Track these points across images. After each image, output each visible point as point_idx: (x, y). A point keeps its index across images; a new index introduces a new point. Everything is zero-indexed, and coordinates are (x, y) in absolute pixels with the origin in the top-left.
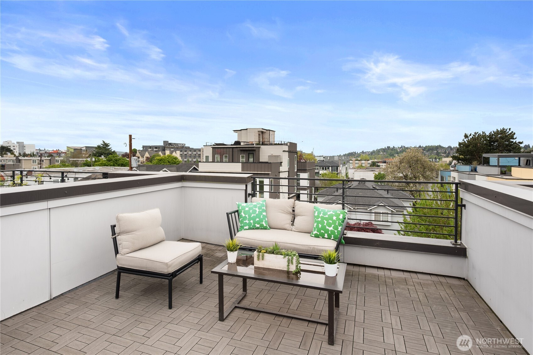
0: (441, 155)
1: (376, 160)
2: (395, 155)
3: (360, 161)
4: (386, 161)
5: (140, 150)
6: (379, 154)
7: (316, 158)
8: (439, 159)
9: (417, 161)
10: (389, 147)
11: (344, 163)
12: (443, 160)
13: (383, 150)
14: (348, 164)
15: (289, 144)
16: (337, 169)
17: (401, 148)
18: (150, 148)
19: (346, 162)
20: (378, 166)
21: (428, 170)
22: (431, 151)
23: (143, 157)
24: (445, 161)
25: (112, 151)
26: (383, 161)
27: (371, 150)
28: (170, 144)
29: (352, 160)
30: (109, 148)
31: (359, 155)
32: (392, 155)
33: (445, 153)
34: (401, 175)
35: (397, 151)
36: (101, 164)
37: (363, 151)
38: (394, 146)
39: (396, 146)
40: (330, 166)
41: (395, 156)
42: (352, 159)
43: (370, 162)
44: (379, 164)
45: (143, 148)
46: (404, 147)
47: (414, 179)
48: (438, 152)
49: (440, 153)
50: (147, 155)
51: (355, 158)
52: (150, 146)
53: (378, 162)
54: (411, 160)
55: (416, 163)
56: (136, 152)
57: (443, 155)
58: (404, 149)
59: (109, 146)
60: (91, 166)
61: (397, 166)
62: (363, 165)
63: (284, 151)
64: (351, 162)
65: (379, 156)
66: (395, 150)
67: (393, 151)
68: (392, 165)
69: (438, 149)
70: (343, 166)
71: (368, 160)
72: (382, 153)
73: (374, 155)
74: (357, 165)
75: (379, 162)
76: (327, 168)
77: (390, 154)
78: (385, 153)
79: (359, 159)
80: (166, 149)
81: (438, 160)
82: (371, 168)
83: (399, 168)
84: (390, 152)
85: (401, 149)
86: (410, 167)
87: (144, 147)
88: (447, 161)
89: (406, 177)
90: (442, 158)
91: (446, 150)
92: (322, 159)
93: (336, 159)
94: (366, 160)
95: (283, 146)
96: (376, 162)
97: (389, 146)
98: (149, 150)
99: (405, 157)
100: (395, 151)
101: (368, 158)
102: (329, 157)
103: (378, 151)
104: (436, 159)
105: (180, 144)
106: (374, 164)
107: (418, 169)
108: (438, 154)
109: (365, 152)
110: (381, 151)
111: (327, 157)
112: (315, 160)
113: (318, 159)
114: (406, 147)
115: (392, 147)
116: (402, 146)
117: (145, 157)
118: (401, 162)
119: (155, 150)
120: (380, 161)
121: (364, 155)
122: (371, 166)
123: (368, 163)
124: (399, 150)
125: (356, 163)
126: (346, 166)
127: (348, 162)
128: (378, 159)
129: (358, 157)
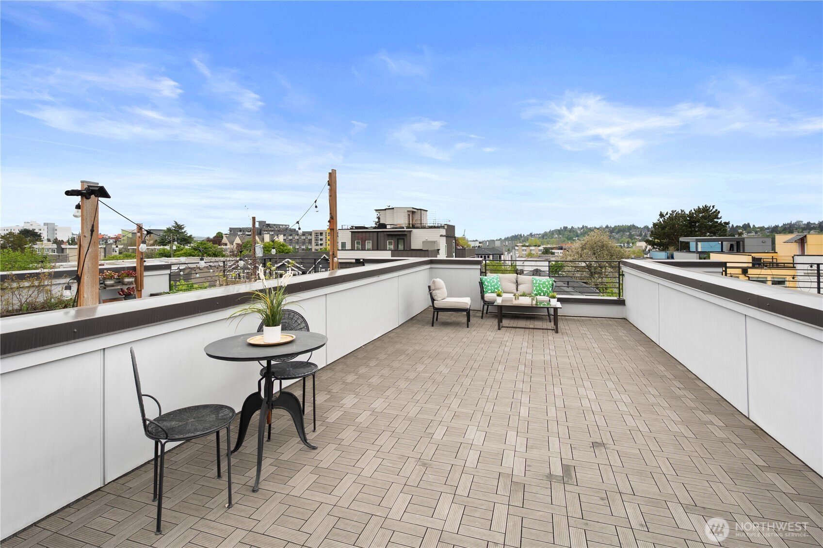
0: (635, 239)
1: (549, 246)
2: (574, 238)
3: (528, 246)
4: (562, 247)
5: (227, 234)
6: (552, 238)
7: (470, 243)
8: (633, 243)
9: (603, 246)
10: (565, 228)
11: (509, 250)
12: (637, 245)
13: (558, 232)
14: (513, 251)
15: (446, 227)
16: (500, 257)
17: (582, 228)
18: (240, 231)
19: (511, 249)
20: (553, 253)
21: (616, 258)
22: (622, 232)
23: (232, 243)
24: (640, 247)
25: (188, 235)
26: (559, 247)
27: (542, 232)
28: (268, 225)
29: (517, 246)
30: (183, 231)
31: (526, 239)
32: (570, 239)
33: (640, 235)
34: (583, 264)
35: (577, 233)
36: (184, 253)
37: (531, 234)
38: (572, 227)
39: (576, 227)
40: (490, 255)
41: (574, 240)
42: (518, 244)
43: (541, 248)
44: (553, 251)
45: (231, 231)
46: (586, 227)
47: (600, 269)
48: (630, 233)
49: (634, 235)
50: (238, 240)
51: (520, 242)
52: (240, 228)
53: (552, 249)
54: (595, 245)
55: (601, 249)
56: (222, 237)
57: (637, 238)
58: (586, 231)
59: (183, 228)
61: (578, 253)
62: (533, 252)
63: (441, 236)
64: (516, 248)
65: (553, 239)
66: (574, 231)
67: (571, 234)
68: (572, 251)
69: (631, 230)
70: (508, 254)
71: (539, 246)
72: (557, 236)
73: (546, 239)
74: (524, 252)
75: (554, 248)
76: (487, 256)
77: (568, 236)
78: (561, 236)
79: (527, 244)
80: (262, 232)
81: (631, 244)
82: (544, 255)
83: (581, 256)
84: (568, 234)
85: (582, 230)
86: (594, 254)
87: (231, 229)
88: (642, 246)
89: (589, 267)
90: (636, 242)
91: (641, 231)
92: (477, 244)
93: (498, 244)
94: (536, 246)
95: (441, 229)
96: (550, 248)
97: (566, 226)
98: (239, 233)
99: (588, 241)
100: (575, 233)
101: (539, 243)
102: (488, 242)
103: (552, 233)
104: (628, 243)
105: (282, 225)
106: (547, 251)
107: (604, 257)
108: (631, 236)
109: (534, 235)
110: (555, 234)
111: (486, 242)
112: (468, 246)
113: (472, 244)
114: (589, 227)
115: (569, 227)
116: (583, 226)
117: (234, 244)
118: (583, 248)
119: (247, 233)
120: (555, 246)
121: (532, 239)
122: (543, 253)
123: (540, 250)
124: (579, 232)
125: (523, 250)
126: (511, 254)
127: (513, 248)
128: (553, 244)
129: (524, 241)
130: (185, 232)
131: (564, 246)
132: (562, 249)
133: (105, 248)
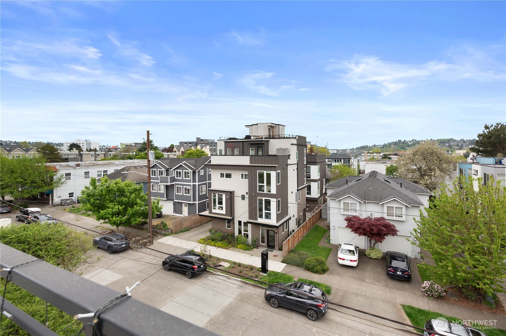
0: (453, 148)
1: (387, 153)
2: (406, 148)
3: (371, 153)
4: (397, 154)
5: (176, 146)
6: (390, 147)
7: (330, 151)
8: (452, 151)
9: (432, 153)
10: (400, 141)
11: (356, 156)
12: (456, 152)
13: (394, 144)
14: (360, 156)
15: (297, 138)
16: (349, 161)
17: (412, 141)
18: (186, 144)
19: (358, 155)
20: (390, 158)
21: (445, 162)
22: (443, 144)
23: (179, 151)
24: (459, 154)
25: (155, 146)
26: (395, 153)
27: (383, 144)
28: (202, 140)
29: (364, 153)
30: (152, 144)
31: (371, 148)
32: (403, 148)
33: (458, 145)
34: (415, 167)
35: (408, 144)
37: (375, 145)
38: (405, 140)
39: (407, 140)
40: (342, 159)
41: (406, 149)
42: (364, 152)
43: (381, 154)
44: (390, 156)
45: (180, 144)
46: (415, 140)
47: (429, 171)
48: (450, 144)
49: (452, 145)
50: (182, 149)
51: (367, 151)
52: (186, 142)
53: (390, 155)
54: (425, 152)
55: (431, 155)
56: (174, 147)
57: (455, 147)
58: (415, 143)
59: (152, 142)
60: (132, 159)
61: (410, 158)
62: (375, 157)
63: (292, 144)
64: (363, 154)
65: (390, 149)
66: (406, 143)
67: (404, 145)
68: (405, 157)
69: (450, 142)
70: (354, 159)
71: (380, 153)
72: (393, 146)
73: (385, 148)
74: (369, 157)
75: (391, 154)
76: (339, 160)
77: (401, 147)
78: (396, 146)
79: (371, 152)
80: (198, 144)
81: (450, 152)
82: (382, 160)
83: (413, 161)
84: (401, 145)
85: (412, 142)
86: (424, 159)
87: (180, 143)
88: (460, 153)
89: (419, 169)
90: (455, 150)
91: (458, 143)
92: (335, 152)
93: (348, 152)
94: (378, 153)
95: (291, 139)
96: (388, 154)
97: (400, 140)
98: (185, 145)
99: (419, 149)
100: (407, 144)
101: (380, 151)
102: (341, 150)
103: (390, 144)
104: (448, 151)
105: (210, 140)
106: (385, 157)
107: (433, 162)
108: (450, 146)
109: (377, 146)
110: (392, 145)
111: (340, 150)
112: (329, 153)
113: (331, 152)
114: (417, 140)
115: (403, 140)
116: (413, 139)
117: (180, 151)
118: (414, 155)
119: (189, 145)
120: (392, 153)
121: (375, 148)
122: (382, 158)
123: (380, 156)
124: (410, 143)
125: (368, 156)
126: (358, 158)
127: (360, 154)
128: (390, 152)
129: (370, 150)
130: (153, 144)
131: (398, 153)
132: (396, 155)
133: (105, 154)
